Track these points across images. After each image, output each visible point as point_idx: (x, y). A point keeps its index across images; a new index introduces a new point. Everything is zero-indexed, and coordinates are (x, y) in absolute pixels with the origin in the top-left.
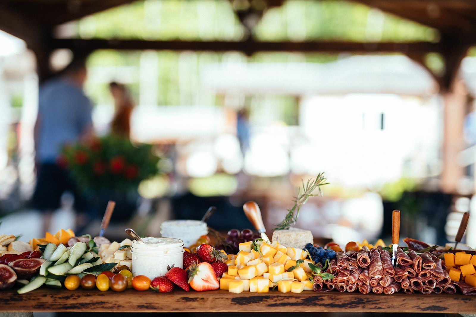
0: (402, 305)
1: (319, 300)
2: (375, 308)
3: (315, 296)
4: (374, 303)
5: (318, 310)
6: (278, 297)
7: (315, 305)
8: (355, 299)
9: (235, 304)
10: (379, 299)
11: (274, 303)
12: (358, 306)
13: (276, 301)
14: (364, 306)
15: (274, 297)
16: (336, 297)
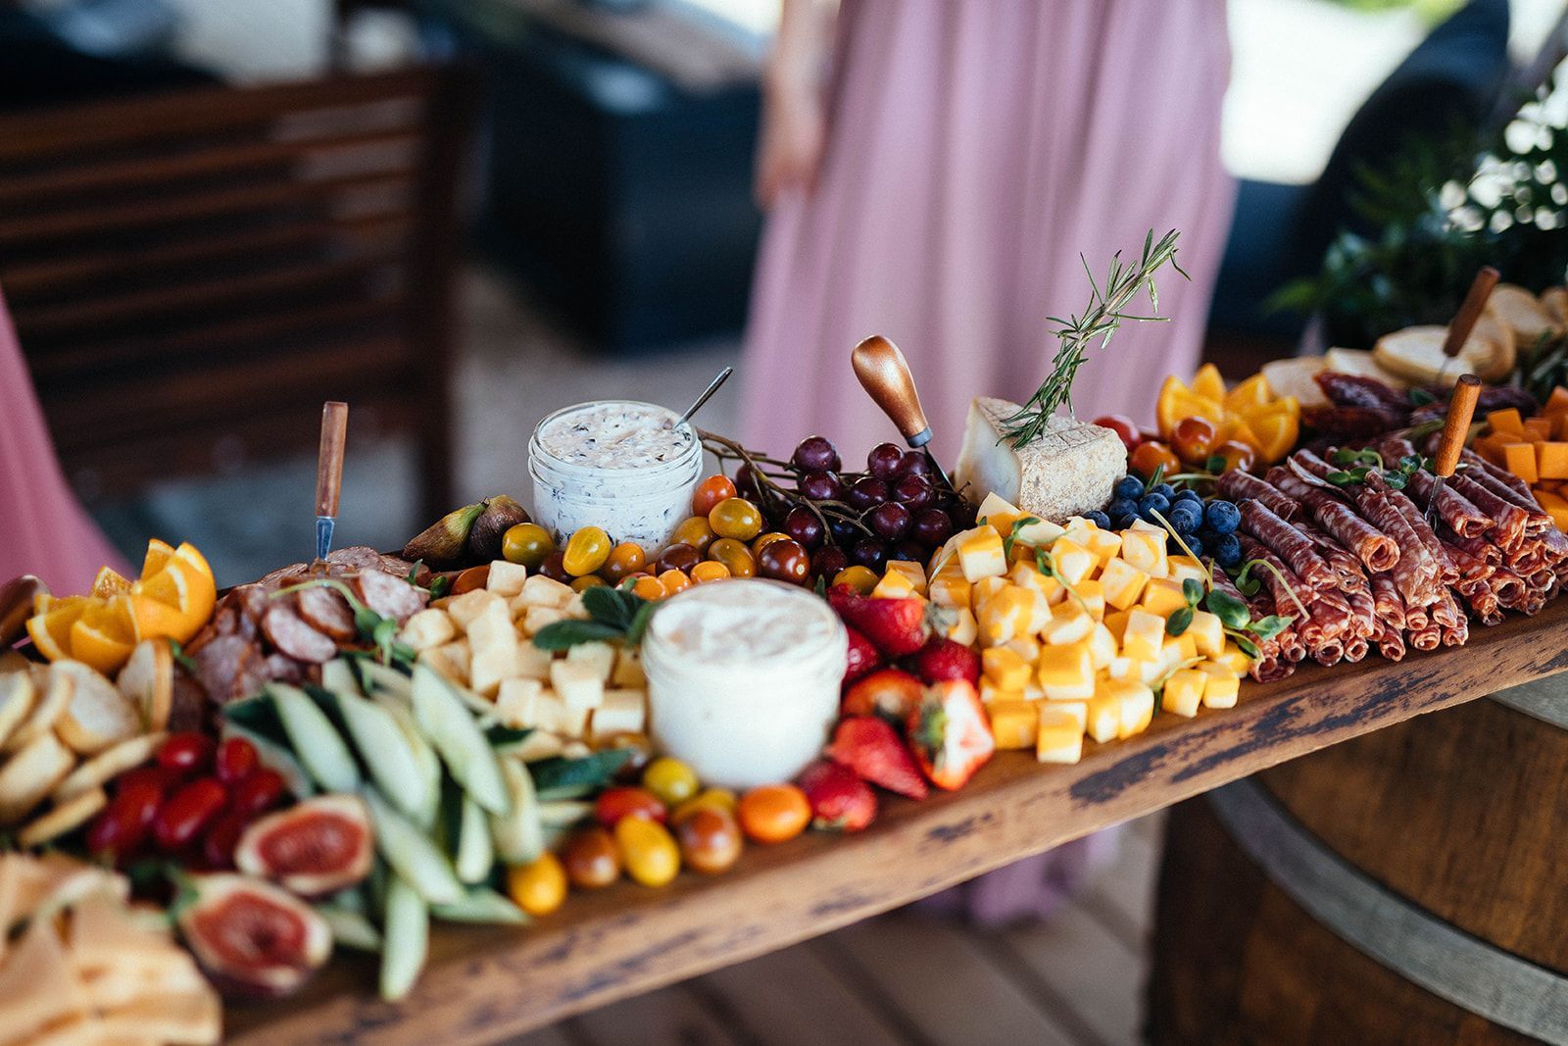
0: (1493, 671)
1: (1292, 715)
2: (1436, 699)
3: (1278, 707)
4: (1430, 685)
5: (1300, 751)
6: (1185, 739)
7: (1289, 735)
8: (1381, 685)
9: (1084, 806)
10: (1437, 669)
11: (1184, 765)
12: (1392, 705)
13: (1186, 757)
14: (1407, 701)
15: (1177, 743)
16: (1332, 693)
